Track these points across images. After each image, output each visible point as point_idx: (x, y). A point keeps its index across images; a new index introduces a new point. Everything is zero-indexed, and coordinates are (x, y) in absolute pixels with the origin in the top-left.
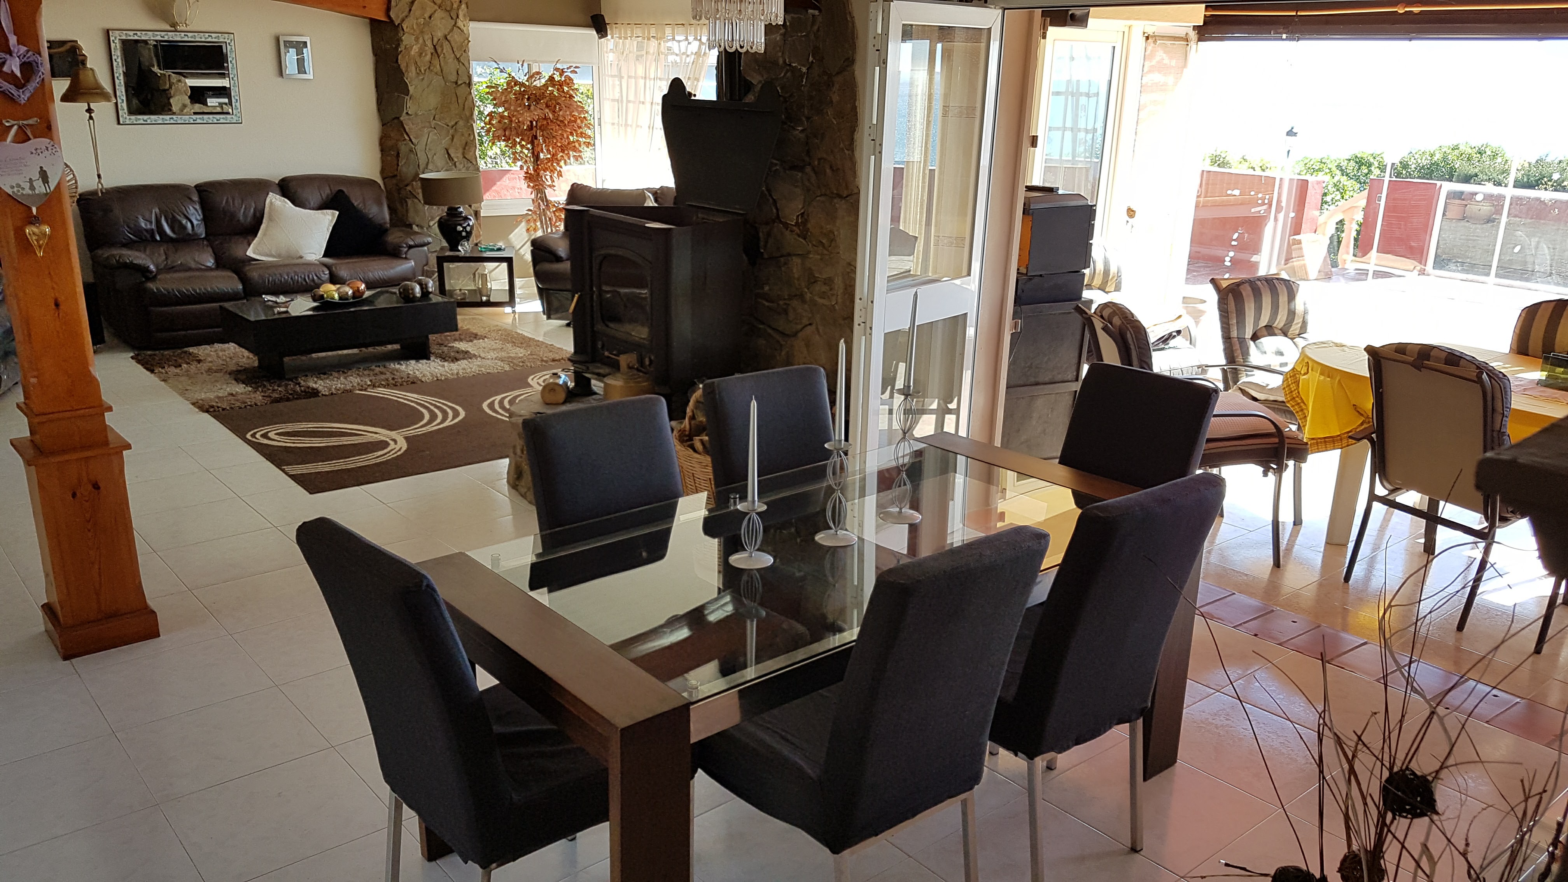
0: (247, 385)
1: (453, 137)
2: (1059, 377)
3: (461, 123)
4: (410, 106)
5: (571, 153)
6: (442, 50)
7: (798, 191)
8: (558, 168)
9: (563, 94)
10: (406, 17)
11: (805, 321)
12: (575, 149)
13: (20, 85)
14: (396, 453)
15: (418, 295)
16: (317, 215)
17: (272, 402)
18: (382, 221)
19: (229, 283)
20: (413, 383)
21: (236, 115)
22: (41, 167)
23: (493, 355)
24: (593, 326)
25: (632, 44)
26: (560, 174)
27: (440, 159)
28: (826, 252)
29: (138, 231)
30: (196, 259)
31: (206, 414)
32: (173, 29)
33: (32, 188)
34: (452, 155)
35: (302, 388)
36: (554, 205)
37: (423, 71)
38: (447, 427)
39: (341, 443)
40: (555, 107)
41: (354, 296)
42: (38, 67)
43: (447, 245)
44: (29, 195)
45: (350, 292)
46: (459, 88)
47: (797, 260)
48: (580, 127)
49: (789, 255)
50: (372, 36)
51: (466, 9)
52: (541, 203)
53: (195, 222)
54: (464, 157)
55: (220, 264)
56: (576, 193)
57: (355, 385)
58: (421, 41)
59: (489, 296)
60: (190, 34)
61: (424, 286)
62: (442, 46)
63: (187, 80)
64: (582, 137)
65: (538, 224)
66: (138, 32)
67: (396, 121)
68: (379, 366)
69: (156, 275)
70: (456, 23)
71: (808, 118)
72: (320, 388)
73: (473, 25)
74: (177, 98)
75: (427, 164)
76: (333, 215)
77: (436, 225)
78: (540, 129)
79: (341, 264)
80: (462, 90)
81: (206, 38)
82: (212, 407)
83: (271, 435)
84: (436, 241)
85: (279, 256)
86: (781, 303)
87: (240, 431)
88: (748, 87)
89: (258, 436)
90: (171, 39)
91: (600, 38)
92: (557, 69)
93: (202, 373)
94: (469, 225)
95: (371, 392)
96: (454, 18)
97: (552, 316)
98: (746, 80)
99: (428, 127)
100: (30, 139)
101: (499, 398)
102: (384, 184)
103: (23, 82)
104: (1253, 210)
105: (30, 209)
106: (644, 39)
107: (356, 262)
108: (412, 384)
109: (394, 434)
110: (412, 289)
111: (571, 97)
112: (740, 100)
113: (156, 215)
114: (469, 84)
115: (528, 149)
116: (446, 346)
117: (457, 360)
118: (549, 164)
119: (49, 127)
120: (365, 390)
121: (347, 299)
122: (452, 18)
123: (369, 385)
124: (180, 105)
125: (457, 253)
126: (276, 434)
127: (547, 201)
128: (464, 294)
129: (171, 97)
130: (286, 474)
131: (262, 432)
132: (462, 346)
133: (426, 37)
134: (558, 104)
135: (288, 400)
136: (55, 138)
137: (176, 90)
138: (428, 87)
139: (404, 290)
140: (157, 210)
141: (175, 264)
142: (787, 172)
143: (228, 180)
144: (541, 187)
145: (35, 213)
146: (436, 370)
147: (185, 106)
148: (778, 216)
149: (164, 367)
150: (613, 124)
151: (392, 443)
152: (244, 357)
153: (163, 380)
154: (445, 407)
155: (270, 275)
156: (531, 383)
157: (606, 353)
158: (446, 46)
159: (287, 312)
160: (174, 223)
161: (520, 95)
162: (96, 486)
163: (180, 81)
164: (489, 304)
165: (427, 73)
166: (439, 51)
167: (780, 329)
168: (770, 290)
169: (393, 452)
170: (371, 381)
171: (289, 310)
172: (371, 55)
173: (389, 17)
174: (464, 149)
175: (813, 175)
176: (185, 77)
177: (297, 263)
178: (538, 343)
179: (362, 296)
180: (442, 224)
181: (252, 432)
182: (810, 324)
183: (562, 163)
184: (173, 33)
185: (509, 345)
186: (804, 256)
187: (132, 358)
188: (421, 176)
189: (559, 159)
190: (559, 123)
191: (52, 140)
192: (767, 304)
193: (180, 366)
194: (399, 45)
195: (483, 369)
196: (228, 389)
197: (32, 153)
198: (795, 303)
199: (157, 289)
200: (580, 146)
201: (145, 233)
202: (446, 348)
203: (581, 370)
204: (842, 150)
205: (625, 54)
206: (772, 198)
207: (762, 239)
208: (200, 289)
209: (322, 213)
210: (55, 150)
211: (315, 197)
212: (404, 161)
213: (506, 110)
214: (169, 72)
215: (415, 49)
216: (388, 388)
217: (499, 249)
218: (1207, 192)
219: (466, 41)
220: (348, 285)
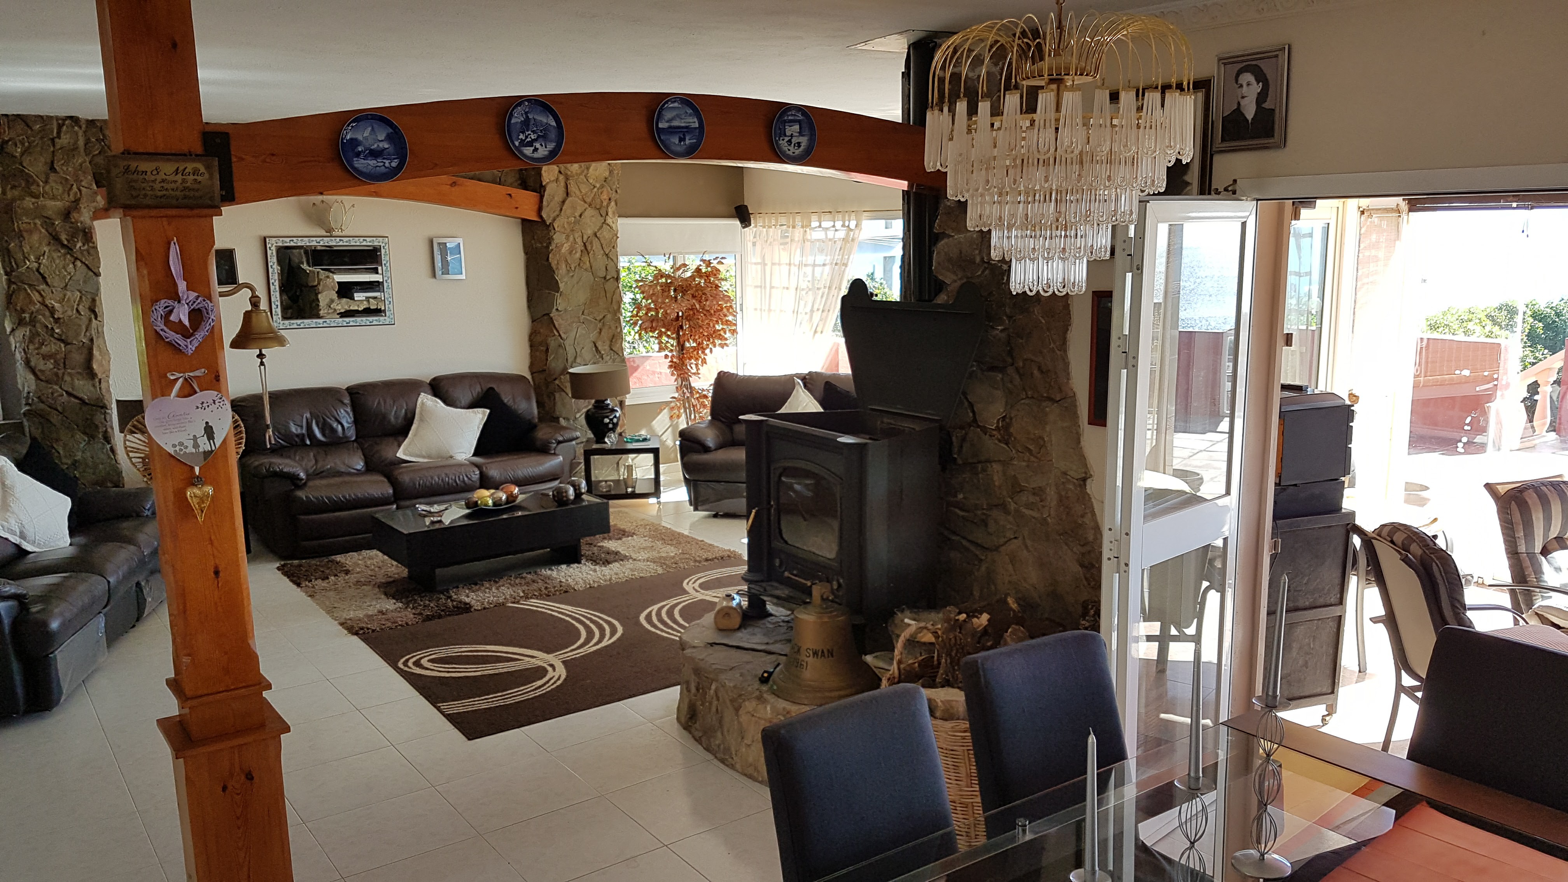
0: (397, 600)
1: (601, 330)
2: (1321, 601)
3: (609, 316)
4: (560, 303)
5: (716, 341)
6: (592, 247)
7: (999, 393)
8: (702, 356)
9: (709, 285)
10: (558, 216)
11: (1010, 535)
12: (721, 337)
13: (187, 334)
14: (555, 682)
15: (572, 497)
16: (468, 414)
17: (424, 621)
18: (530, 417)
19: (380, 487)
20: (566, 592)
21: (389, 317)
22: (207, 423)
23: (643, 555)
24: (769, 542)
25: (775, 233)
26: (704, 362)
27: (587, 352)
28: (1032, 459)
29: (287, 436)
30: (346, 462)
31: (355, 637)
32: (328, 234)
33: (196, 446)
34: (600, 348)
35: (455, 603)
36: (698, 392)
37: (573, 269)
38: (606, 647)
39: (497, 672)
40: (701, 297)
41: (508, 501)
42: (208, 313)
43: (592, 436)
44: (192, 453)
45: (504, 498)
46: (607, 283)
47: (996, 467)
48: (725, 316)
49: (988, 461)
50: (523, 236)
51: (615, 207)
52: (685, 391)
53: (346, 425)
54: (612, 349)
55: (371, 467)
56: (723, 381)
57: (508, 597)
58: (571, 238)
59: (634, 487)
60: (345, 239)
61: (577, 487)
62: (591, 243)
63: (335, 276)
64: (727, 325)
65: (682, 411)
66: (294, 239)
67: (546, 317)
68: (530, 573)
69: (305, 484)
70: (605, 221)
71: (1010, 317)
72: (473, 602)
73: (621, 221)
74: (325, 293)
75: (576, 358)
76: (484, 413)
77: (583, 416)
78: (686, 318)
79: (491, 463)
80: (610, 286)
81: (361, 243)
82: (362, 629)
83: (424, 662)
84: (583, 433)
85: (429, 457)
86: (979, 512)
87: (391, 659)
88: (939, 287)
89: (410, 664)
90: (326, 244)
91: (744, 228)
92: (703, 261)
93: (350, 586)
94: (615, 417)
95: (525, 605)
96: (604, 215)
97: (699, 508)
98: (937, 280)
99: (577, 323)
100: (196, 392)
101: (656, 607)
102: (533, 378)
103: (191, 331)
104: (1478, 389)
105: (192, 468)
106: (789, 227)
107: (505, 461)
108: (565, 594)
109: (550, 658)
110: (566, 492)
111: (717, 287)
112: (930, 300)
113: (307, 420)
114: (617, 279)
115: (673, 339)
116: (595, 546)
117: (609, 563)
118: (695, 353)
119: (217, 378)
120: (518, 603)
121: (501, 505)
122: (601, 215)
123: (521, 597)
124: (328, 300)
125: (604, 446)
126: (429, 661)
127: (691, 387)
128: (610, 486)
129: (319, 293)
130: (442, 713)
131: (414, 659)
132: (611, 545)
133: (576, 235)
134: (703, 294)
135: (440, 617)
136: (223, 389)
137: (324, 286)
138: (577, 283)
139: (557, 493)
140: (308, 415)
141: (325, 468)
142: (985, 373)
143: (380, 382)
144: (686, 375)
145: (197, 474)
146: (589, 576)
147: (332, 301)
148: (975, 420)
149: (311, 581)
150: (756, 309)
151: (550, 669)
152: (394, 569)
153: (310, 596)
154: (601, 622)
155: (421, 478)
156: (687, 589)
157: (786, 574)
158: (596, 244)
159: (440, 522)
160: (325, 427)
161: (666, 287)
162: (250, 777)
163: (328, 277)
164: (634, 496)
165: (577, 270)
166: (589, 248)
167: (979, 541)
168: (964, 498)
169: (552, 681)
170: (523, 591)
171: (443, 520)
172: (522, 254)
173: (541, 217)
174: (611, 341)
175: (1017, 377)
176: (333, 273)
177: (447, 463)
178: (689, 540)
179: (514, 501)
180: (589, 417)
181: (404, 659)
182: (1015, 538)
183: (708, 351)
184: (329, 239)
185: (659, 543)
186: (1005, 463)
187: (278, 569)
188: (571, 370)
189: (705, 347)
190: (705, 312)
191: (220, 392)
192: (961, 513)
193: (328, 578)
194: (550, 243)
195: (636, 573)
196: (378, 606)
197: (198, 408)
198: (995, 513)
199: (306, 497)
200: (725, 333)
201: (296, 439)
202: (595, 548)
203: (758, 593)
204: (1053, 350)
205: (769, 242)
206: (968, 400)
207: (955, 444)
208: (350, 496)
209: (473, 412)
210: (222, 403)
211: (467, 396)
212: (553, 356)
213: (653, 302)
214: (317, 269)
215: (566, 248)
216: (540, 599)
217: (645, 440)
218: (1426, 372)
219: (615, 238)
220: (502, 490)
